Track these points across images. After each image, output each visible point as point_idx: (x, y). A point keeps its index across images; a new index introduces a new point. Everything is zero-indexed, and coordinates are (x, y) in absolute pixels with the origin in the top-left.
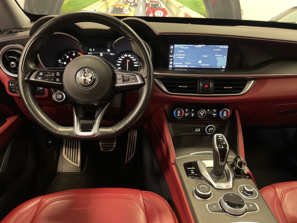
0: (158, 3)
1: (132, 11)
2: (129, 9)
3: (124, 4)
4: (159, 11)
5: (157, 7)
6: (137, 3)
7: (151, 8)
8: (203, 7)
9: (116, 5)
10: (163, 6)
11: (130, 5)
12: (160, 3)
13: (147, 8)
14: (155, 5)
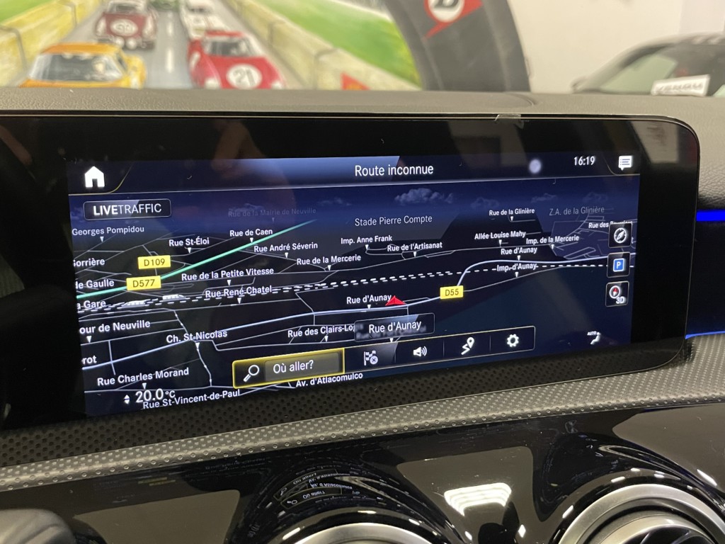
0: (235, 39)
1: (135, 69)
2: (120, 61)
3: (94, 42)
4: (244, 68)
5: (234, 52)
6: (152, 38)
7: (212, 58)
8: (404, 51)
9: (60, 46)
10: (258, 50)
11: (125, 48)
12: (246, 40)
13: (196, 56)
14: (226, 48)
